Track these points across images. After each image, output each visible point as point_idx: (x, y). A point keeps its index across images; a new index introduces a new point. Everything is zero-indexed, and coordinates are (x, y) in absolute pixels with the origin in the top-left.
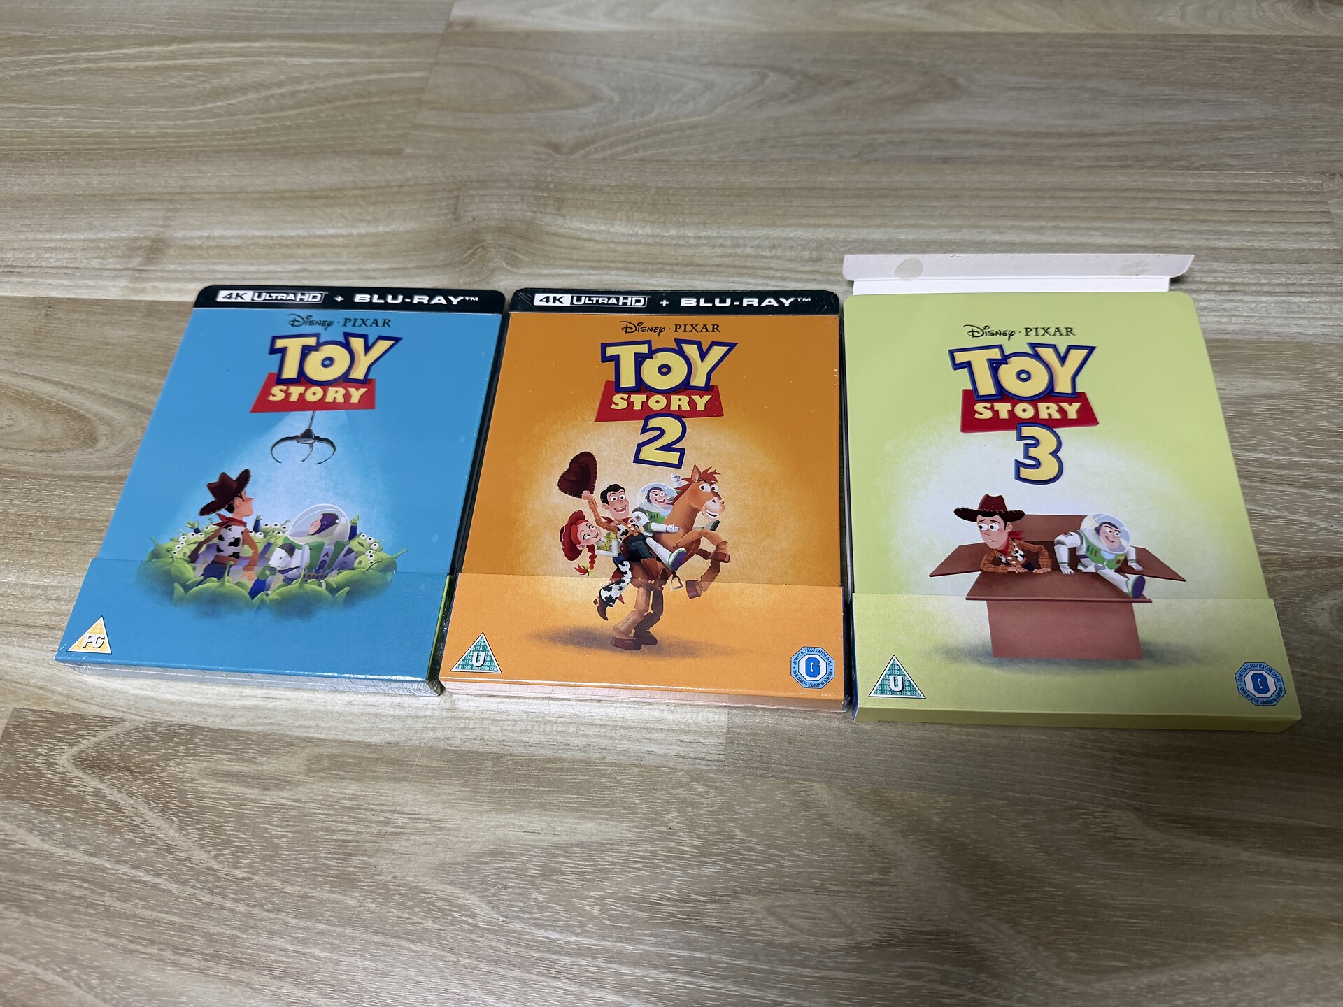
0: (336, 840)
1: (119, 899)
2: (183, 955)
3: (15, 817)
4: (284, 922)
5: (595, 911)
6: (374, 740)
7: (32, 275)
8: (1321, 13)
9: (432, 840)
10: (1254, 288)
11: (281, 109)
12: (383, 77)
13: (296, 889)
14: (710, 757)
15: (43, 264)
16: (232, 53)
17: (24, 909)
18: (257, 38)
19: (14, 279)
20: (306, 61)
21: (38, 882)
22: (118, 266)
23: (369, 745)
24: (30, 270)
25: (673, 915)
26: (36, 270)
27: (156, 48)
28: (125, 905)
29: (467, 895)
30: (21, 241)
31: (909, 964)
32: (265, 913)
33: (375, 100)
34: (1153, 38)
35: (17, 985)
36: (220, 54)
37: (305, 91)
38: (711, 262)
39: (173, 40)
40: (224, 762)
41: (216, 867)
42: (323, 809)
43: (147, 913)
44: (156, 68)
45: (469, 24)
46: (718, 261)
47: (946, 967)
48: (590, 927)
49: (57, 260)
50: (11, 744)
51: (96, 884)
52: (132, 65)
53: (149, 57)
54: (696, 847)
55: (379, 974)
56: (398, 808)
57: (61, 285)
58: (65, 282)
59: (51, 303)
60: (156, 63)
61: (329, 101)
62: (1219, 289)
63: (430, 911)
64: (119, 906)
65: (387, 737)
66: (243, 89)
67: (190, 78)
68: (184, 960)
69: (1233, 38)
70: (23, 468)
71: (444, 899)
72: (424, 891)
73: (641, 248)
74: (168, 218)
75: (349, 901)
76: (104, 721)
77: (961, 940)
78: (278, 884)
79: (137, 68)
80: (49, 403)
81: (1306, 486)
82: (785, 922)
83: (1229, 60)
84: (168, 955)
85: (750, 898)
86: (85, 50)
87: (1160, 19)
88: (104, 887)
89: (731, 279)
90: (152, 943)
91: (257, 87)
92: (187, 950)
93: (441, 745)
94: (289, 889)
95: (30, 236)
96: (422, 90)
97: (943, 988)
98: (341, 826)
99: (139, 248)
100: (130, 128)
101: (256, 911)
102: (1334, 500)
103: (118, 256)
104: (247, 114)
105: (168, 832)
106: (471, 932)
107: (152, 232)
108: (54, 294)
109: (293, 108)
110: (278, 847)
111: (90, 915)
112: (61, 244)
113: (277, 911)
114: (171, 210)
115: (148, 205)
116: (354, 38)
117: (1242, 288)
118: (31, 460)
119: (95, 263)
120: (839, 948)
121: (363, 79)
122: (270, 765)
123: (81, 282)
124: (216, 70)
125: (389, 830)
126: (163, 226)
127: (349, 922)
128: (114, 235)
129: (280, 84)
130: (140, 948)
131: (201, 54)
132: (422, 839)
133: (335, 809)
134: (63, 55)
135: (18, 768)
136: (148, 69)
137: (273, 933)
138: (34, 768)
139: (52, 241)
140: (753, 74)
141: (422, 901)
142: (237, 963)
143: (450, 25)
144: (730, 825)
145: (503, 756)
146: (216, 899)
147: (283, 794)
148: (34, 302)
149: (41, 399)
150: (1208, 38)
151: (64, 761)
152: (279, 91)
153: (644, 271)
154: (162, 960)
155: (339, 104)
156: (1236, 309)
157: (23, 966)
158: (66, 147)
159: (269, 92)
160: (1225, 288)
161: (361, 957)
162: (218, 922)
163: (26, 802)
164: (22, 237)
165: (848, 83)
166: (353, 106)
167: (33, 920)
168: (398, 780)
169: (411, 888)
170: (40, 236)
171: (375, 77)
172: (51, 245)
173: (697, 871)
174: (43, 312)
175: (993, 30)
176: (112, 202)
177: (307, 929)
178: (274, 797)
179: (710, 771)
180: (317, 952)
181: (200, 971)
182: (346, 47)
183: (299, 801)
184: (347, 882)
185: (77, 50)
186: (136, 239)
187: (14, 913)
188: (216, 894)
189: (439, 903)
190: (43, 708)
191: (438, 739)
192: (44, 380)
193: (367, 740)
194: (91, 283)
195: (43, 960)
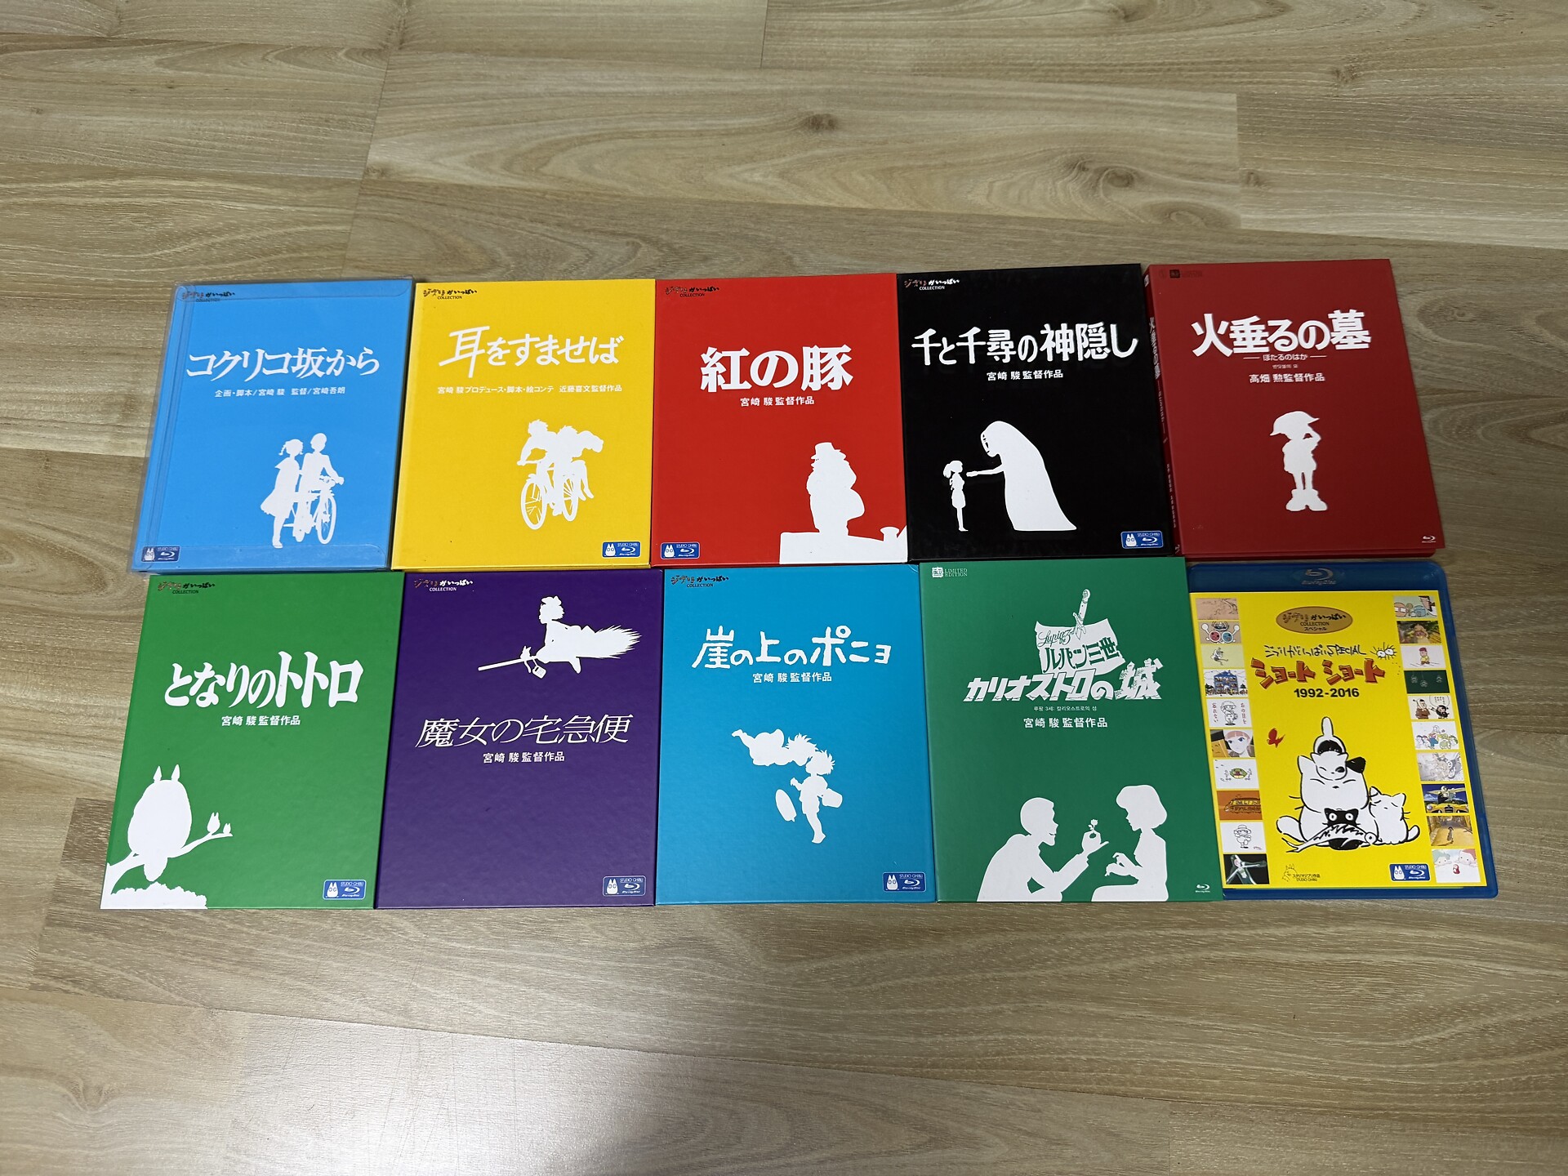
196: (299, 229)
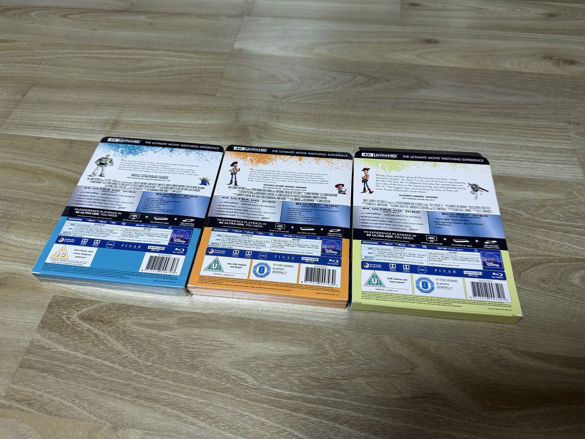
0: (190, 351)
1: (97, 372)
2: (124, 395)
3: (53, 338)
4: (167, 383)
5: (297, 382)
6: (206, 312)
7: (64, 131)
8: (563, 67)
9: (230, 352)
10: (543, 161)
11: (167, 76)
12: (207, 67)
13: (173, 370)
14: (342, 324)
15: (69, 127)
16: (146, 54)
17: (56, 375)
18: (156, 50)
19: (57, 132)
20: (176, 59)
21: (62, 365)
22: (100, 129)
23: (203, 314)
24: (63, 129)
25: (328, 384)
26: (66, 129)
27: (116, 51)
28: (100, 375)
29: (244, 374)
30: (60, 118)
31: (423, 405)
32: (160, 380)
33: (204, 75)
34: (501, 71)
35: (52, 406)
36: (141, 54)
37: (176, 70)
38: (337, 141)
39: (122, 48)
40: (143, 319)
41: (138, 361)
42: (183, 339)
43: (109, 378)
44: (116, 58)
45: (241, 50)
46: (339, 141)
47: (438, 407)
48: (295, 388)
49: (75, 126)
50: (52, 310)
51: (87, 366)
52: (106, 56)
53: (113, 54)
54: (337, 358)
55: (208, 405)
56: (215, 339)
57: (76, 135)
58: (78, 134)
59: (72, 142)
60: (116, 56)
61: (185, 74)
62: (530, 160)
63: (229, 380)
64: (97, 375)
65: (211, 311)
66: (151, 68)
67: (130, 62)
68: (125, 397)
69: (531, 73)
70: (59, 203)
71: (234, 376)
72: (227, 372)
73: (309, 135)
74: (121, 113)
75: (195, 376)
76: (92, 302)
77: (444, 397)
78: (165, 368)
79: (108, 58)
80: (71, 179)
81: (567, 232)
82: (374, 388)
83: (530, 81)
84: (118, 395)
85: (359, 378)
86: (87, 50)
87: (504, 65)
88: (91, 367)
89: (345, 148)
90: (111, 390)
91: (156, 67)
92: (126, 393)
93: (233, 315)
94: (170, 370)
95: (63, 116)
96: (223, 73)
97: (438, 415)
98: (192, 346)
99: (108, 123)
100: (105, 79)
101: (155, 379)
102: (578, 238)
103: (100, 126)
104: (152, 77)
105: (119, 346)
106: (246, 389)
107: (114, 118)
108: (73, 138)
109: (171, 76)
110: (165, 353)
111: (85, 378)
112: (76, 120)
113: (165, 379)
114: (122, 110)
115: (112, 108)
116: (195, 52)
117: (539, 161)
118: (63, 200)
119: (90, 128)
120: (396, 399)
121: (199, 67)
122: (162, 321)
123: (85, 135)
124: (140, 60)
125: (212, 348)
126: (118, 116)
127: (194, 384)
128: (98, 118)
129: (166, 67)
130: (106, 392)
131: (134, 54)
132: (226, 351)
133: (189, 339)
134: (78, 51)
135: (55, 319)
136: (113, 58)
137: (163, 388)
138: (62, 319)
139: (72, 118)
140: (351, 75)
141: (225, 376)
142: (147, 399)
143: (233, 50)
144: (351, 350)
145: (258, 320)
146: (139, 373)
147: (167, 333)
148: (64, 141)
149: (67, 177)
150: (522, 73)
151: (75, 317)
152: (165, 69)
153: (311, 143)
154: (115, 397)
155: (190, 76)
156: (537, 168)
157: (55, 398)
158: (79, 85)
159: (162, 70)
160: (533, 160)
161: (200, 398)
162: (139, 382)
163: (58, 332)
164: (60, 116)
165: (388, 81)
166: (195, 77)
167: (60, 380)
168: (216, 328)
169: (221, 371)
170: (68, 117)
171: (204, 67)
172: (72, 120)
173: (337, 367)
174: (69, 145)
175: (442, 65)
176: (97, 105)
177: (177, 386)
178: (163, 334)
179: (342, 329)
180: (181, 395)
181: (132, 402)
182: (192, 55)
183: (174, 335)
184: (195, 368)
185: (83, 49)
186: (107, 120)
187: (51, 377)
188: (138, 371)
189: (233, 377)
190: (66, 296)
191: (232, 313)
192: (69, 170)
193: (203, 312)
194: (89, 135)
195: (64, 396)
196: (202, 67)
